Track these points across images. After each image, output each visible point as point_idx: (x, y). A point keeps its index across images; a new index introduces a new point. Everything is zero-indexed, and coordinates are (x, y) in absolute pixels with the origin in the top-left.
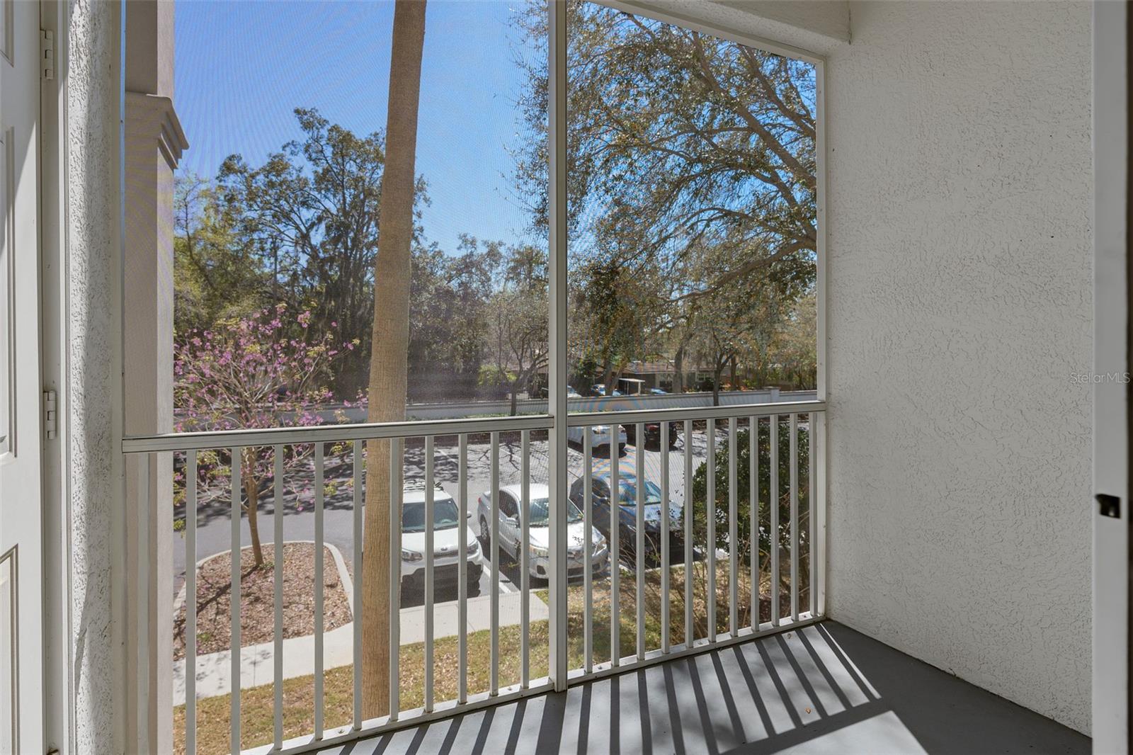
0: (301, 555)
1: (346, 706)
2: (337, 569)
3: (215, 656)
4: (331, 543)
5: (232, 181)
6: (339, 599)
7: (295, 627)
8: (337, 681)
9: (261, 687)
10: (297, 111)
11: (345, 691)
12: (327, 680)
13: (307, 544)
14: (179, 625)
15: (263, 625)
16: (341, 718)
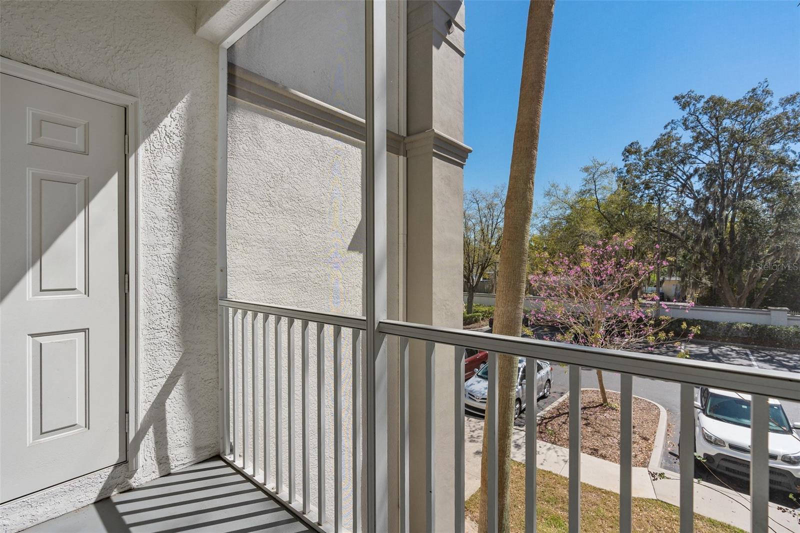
0: (637, 407)
1: (606, 521)
2: (657, 426)
3: (549, 445)
4: (663, 406)
5: (632, 159)
6: (646, 448)
7: (604, 452)
8: (609, 501)
9: (561, 477)
10: (676, 98)
11: (611, 512)
12: (603, 496)
13: (646, 401)
14: (543, 420)
15: (585, 441)
16: (597, 527)
